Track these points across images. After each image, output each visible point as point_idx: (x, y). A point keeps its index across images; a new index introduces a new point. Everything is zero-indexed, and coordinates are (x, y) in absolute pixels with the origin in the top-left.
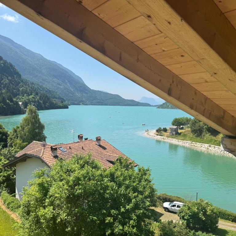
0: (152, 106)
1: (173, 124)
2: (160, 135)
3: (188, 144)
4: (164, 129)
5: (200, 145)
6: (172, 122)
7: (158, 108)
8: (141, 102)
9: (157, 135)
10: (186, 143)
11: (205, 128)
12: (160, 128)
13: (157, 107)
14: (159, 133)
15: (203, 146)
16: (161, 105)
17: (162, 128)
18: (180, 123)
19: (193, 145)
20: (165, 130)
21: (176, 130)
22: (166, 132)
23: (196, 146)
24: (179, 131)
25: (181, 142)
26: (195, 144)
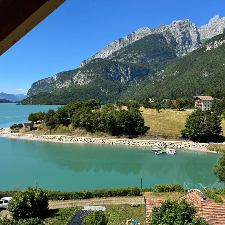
0: (12, 102)
1: (30, 120)
2: (15, 132)
3: (42, 137)
4: (19, 125)
5: (53, 137)
6: (28, 117)
9: (12, 132)
10: (40, 137)
11: (58, 120)
12: (15, 125)
14: (13, 130)
15: (56, 137)
16: (22, 101)
17: (17, 125)
18: (36, 118)
19: (47, 137)
20: (21, 126)
21: (32, 125)
22: (21, 128)
23: (50, 139)
24: (35, 126)
25: (36, 136)
26: (49, 137)
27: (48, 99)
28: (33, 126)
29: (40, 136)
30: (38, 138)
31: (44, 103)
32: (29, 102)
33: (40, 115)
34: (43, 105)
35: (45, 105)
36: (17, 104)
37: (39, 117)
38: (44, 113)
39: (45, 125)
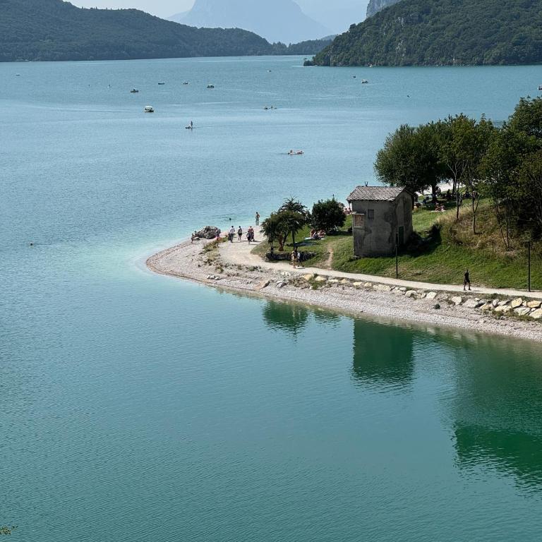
0: (280, 49)
3: (471, 303)
4: (319, 209)
6: (381, 155)
7: (314, 63)
8: (198, 24)
9: (272, 258)
10: (457, 300)
12: (293, 207)
13: (310, 58)
14: (282, 241)
16: (338, 38)
17: (309, 209)
19: (506, 308)
20: (328, 216)
21: (400, 216)
22: (335, 234)
23: (521, 318)
24: (422, 222)
25: (431, 296)
26: (515, 303)
27: (518, 17)
28: (408, 219)
29: (457, 294)
30: (444, 305)
31: (488, 47)
32: (390, 46)
33: (458, 142)
34: (480, 64)
35: (496, 62)
36: (307, 64)
37: (453, 159)
38: (487, 127)
39: (492, 221)
